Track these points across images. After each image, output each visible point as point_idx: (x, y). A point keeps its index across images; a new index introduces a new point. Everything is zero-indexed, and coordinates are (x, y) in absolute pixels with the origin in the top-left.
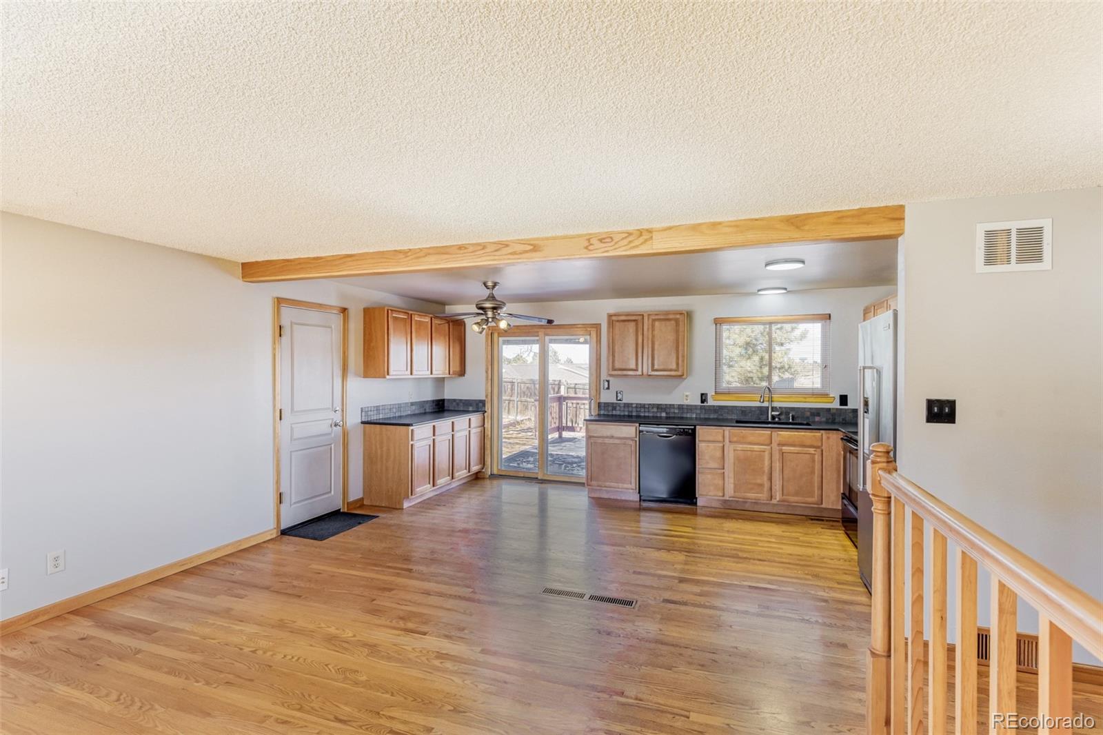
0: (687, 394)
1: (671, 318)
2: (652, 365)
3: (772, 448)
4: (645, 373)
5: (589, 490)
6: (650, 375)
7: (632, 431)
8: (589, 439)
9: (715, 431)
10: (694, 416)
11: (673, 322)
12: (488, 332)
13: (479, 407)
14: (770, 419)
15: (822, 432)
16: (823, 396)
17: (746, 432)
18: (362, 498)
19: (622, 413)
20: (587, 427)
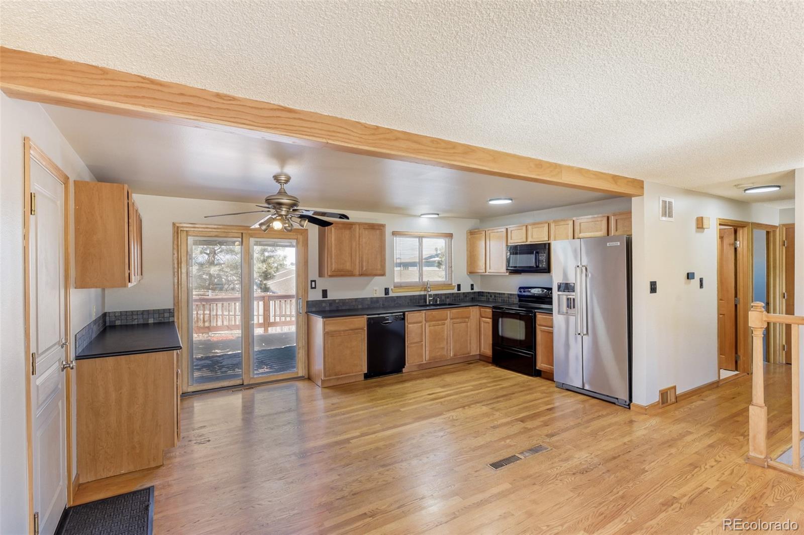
0: (375, 288)
1: (377, 228)
2: (362, 268)
3: (448, 322)
4: (358, 273)
5: (323, 381)
6: (361, 275)
7: (361, 322)
8: (326, 334)
9: (417, 314)
10: (381, 305)
11: (378, 232)
12: (177, 230)
13: (164, 317)
14: (428, 303)
15: (470, 307)
16: (449, 286)
17: (435, 313)
18: (78, 476)
19: (328, 308)
20: (324, 324)
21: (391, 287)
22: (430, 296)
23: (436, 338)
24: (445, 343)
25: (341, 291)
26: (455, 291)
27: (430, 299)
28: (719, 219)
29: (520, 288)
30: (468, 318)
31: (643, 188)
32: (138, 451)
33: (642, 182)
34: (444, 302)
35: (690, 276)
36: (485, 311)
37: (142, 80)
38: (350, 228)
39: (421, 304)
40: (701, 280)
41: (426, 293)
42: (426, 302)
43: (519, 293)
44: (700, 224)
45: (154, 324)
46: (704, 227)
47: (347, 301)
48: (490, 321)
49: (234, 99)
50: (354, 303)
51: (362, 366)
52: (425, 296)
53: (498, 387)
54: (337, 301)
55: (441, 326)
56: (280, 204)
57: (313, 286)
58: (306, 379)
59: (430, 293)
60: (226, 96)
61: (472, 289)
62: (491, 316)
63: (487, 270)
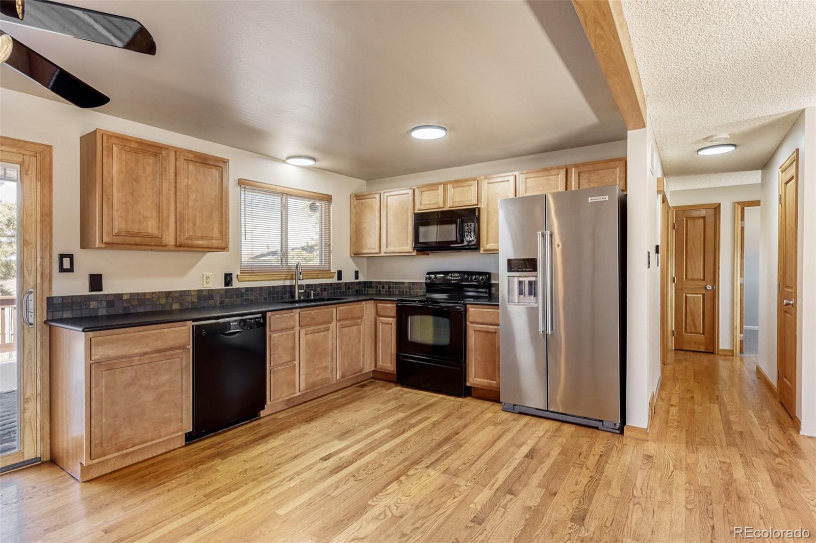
0: (207, 274)
1: (212, 165)
2: (182, 233)
3: (333, 325)
4: (172, 242)
5: (86, 468)
6: (180, 246)
7: (180, 334)
8: (94, 366)
9: (286, 315)
10: (218, 304)
11: (214, 171)
14: (297, 299)
15: (364, 303)
16: (326, 273)
17: (313, 312)
19: (103, 312)
20: (90, 345)
21: (236, 272)
22: (300, 287)
23: (316, 352)
24: (329, 359)
26: (335, 280)
27: (300, 291)
29: (429, 273)
30: (360, 318)
34: (320, 297)
35: (657, 249)
36: (385, 307)
38: (156, 155)
39: (284, 300)
41: (293, 282)
42: (293, 296)
43: (427, 281)
47: (148, 297)
48: (393, 321)
50: (163, 301)
51: (182, 420)
52: (292, 288)
53: (426, 423)
54: (125, 298)
55: (322, 333)
57: (66, 266)
58: (45, 463)
59: (300, 282)
61: (357, 278)
62: (394, 313)
63: (384, 249)
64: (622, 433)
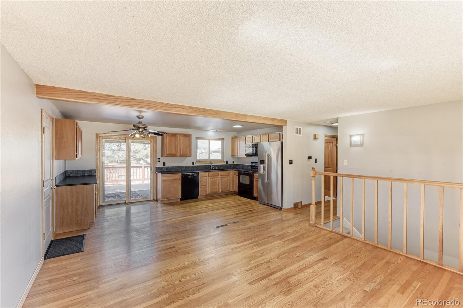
0: (187, 162)
1: (187, 136)
2: (180, 153)
3: (219, 177)
4: (178, 155)
5: (161, 201)
6: (180, 156)
7: (179, 176)
8: (163, 181)
9: (204, 173)
10: (190, 170)
11: (188, 137)
12: (98, 136)
13: (91, 173)
14: (212, 169)
15: (230, 171)
16: (223, 161)
17: (213, 173)
18: (56, 231)
19: (165, 171)
20: (162, 177)
21: (195, 162)
22: (213, 166)
23: (213, 183)
24: (217, 186)
25: (171, 163)
26: (225, 164)
28: (325, 135)
29: (251, 163)
30: (229, 175)
31: (286, 123)
32: (79, 223)
33: (286, 120)
34: (219, 168)
35: (310, 158)
36: (236, 172)
37: (81, 92)
38: (175, 136)
39: (209, 169)
40: (316, 159)
41: (211, 164)
42: (211, 168)
43: (251, 165)
44: (315, 137)
45: (87, 176)
46: (316, 138)
47: (174, 167)
48: (237, 176)
49: (113, 96)
50: (177, 168)
51: (179, 195)
52: (211, 166)
53: (236, 203)
54: (170, 167)
55: (216, 179)
56: (139, 127)
57: (159, 161)
58: (155, 201)
59: (213, 164)
60: (110, 95)
61: (233, 163)
62: (238, 174)
63: (239, 155)
64: (281, 210)
